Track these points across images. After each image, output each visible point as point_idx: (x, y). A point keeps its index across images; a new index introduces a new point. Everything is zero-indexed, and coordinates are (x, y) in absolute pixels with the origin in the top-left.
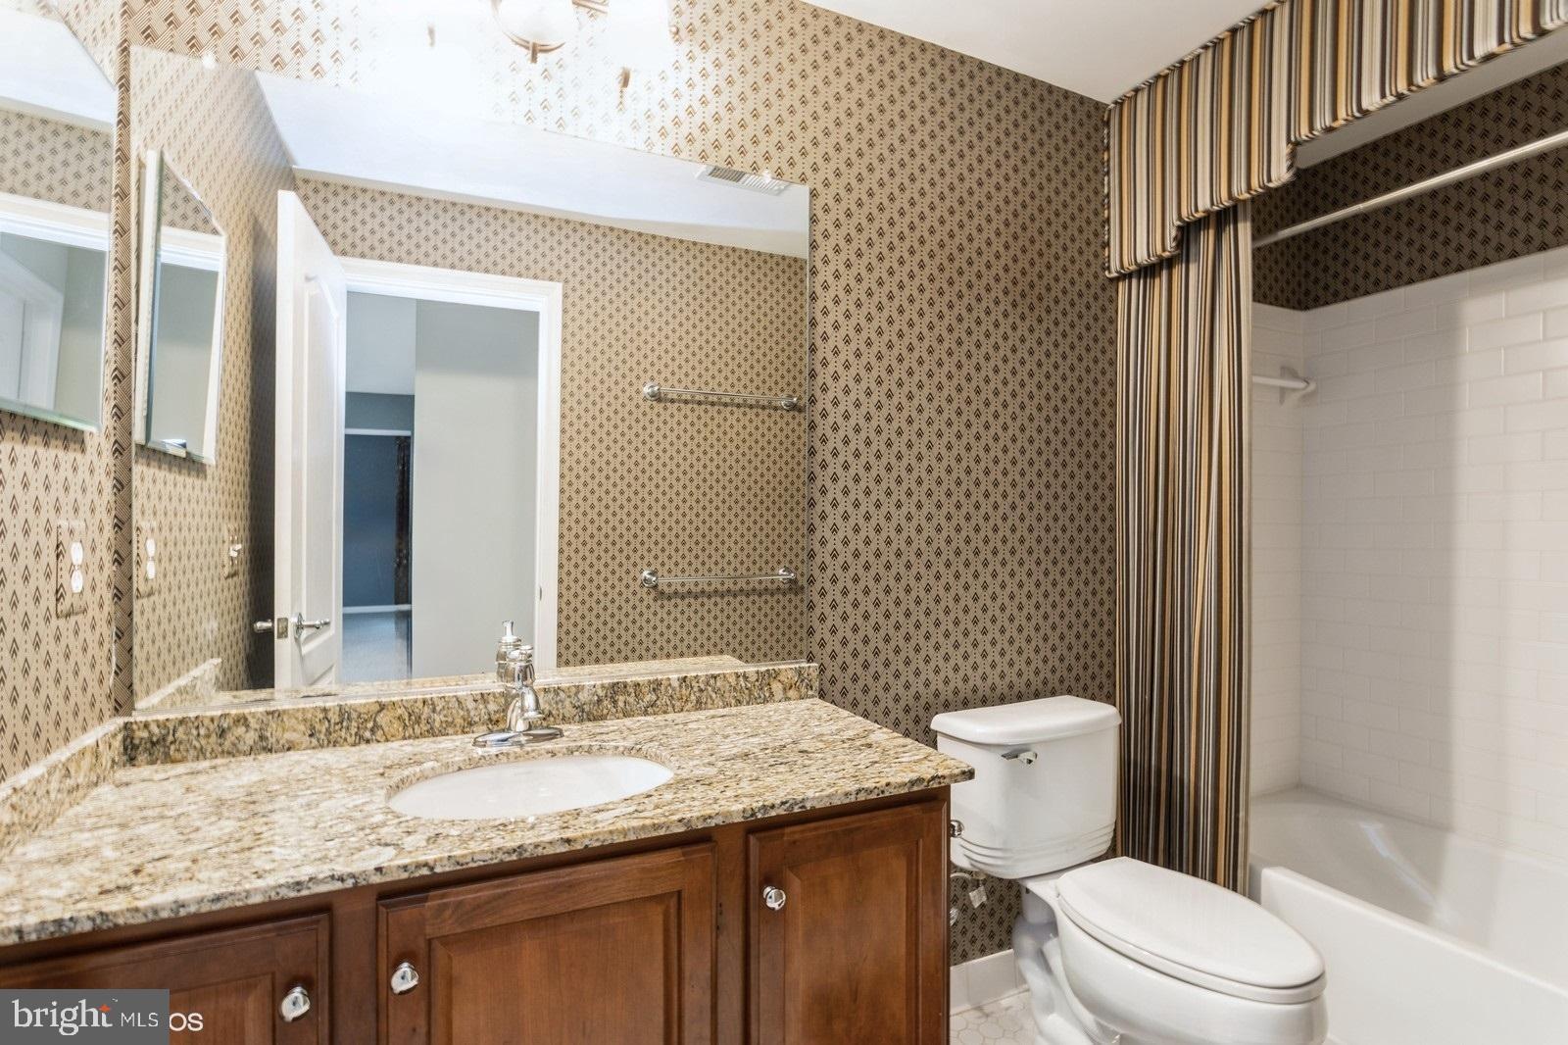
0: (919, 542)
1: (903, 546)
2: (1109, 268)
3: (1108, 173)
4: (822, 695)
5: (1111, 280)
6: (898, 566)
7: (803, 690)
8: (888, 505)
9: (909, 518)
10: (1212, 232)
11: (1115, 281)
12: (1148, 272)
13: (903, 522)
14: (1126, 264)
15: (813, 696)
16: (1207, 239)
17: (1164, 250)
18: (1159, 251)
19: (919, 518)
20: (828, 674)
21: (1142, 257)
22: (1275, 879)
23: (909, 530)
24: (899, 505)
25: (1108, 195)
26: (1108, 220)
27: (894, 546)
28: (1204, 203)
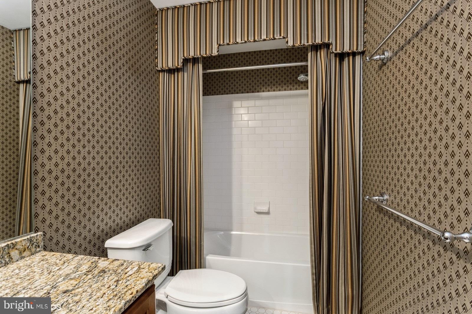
0: (94, 164)
1: (86, 166)
2: (157, 66)
3: (157, 33)
4: (45, 249)
5: (158, 70)
6: (84, 176)
7: (33, 250)
8: (79, 146)
9: (89, 153)
10: (191, 64)
11: (159, 71)
12: (171, 71)
13: (86, 155)
14: (164, 67)
15: (40, 251)
16: (190, 65)
17: (178, 65)
18: (176, 65)
19: (93, 153)
20: (48, 236)
21: (170, 65)
22: (210, 258)
23: (89, 158)
24: (84, 147)
25: (157, 40)
26: (157, 49)
27: (82, 166)
28: (192, 54)
